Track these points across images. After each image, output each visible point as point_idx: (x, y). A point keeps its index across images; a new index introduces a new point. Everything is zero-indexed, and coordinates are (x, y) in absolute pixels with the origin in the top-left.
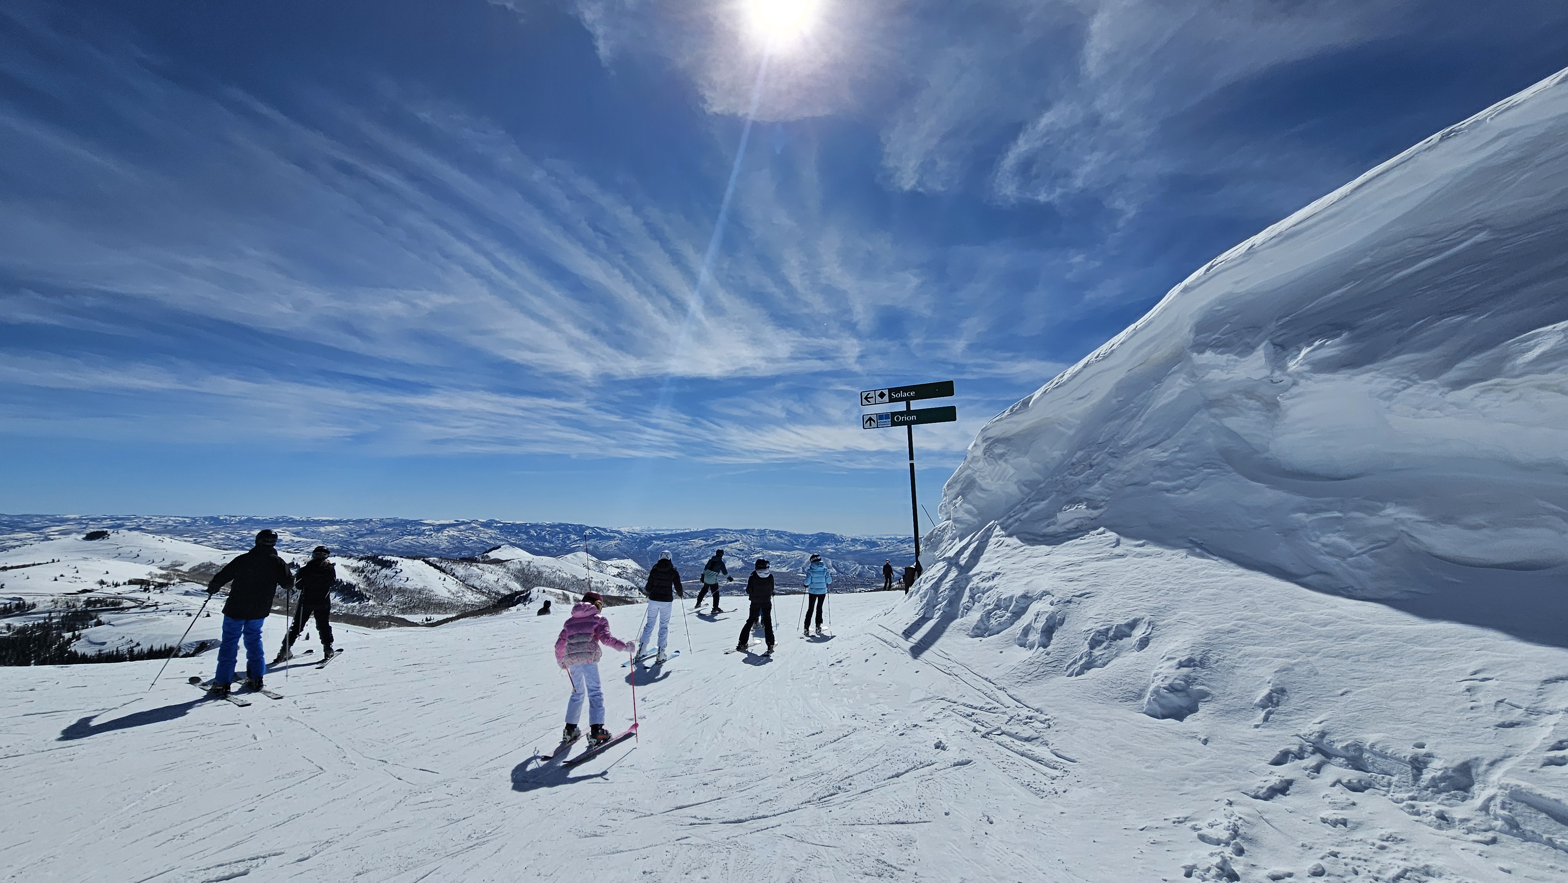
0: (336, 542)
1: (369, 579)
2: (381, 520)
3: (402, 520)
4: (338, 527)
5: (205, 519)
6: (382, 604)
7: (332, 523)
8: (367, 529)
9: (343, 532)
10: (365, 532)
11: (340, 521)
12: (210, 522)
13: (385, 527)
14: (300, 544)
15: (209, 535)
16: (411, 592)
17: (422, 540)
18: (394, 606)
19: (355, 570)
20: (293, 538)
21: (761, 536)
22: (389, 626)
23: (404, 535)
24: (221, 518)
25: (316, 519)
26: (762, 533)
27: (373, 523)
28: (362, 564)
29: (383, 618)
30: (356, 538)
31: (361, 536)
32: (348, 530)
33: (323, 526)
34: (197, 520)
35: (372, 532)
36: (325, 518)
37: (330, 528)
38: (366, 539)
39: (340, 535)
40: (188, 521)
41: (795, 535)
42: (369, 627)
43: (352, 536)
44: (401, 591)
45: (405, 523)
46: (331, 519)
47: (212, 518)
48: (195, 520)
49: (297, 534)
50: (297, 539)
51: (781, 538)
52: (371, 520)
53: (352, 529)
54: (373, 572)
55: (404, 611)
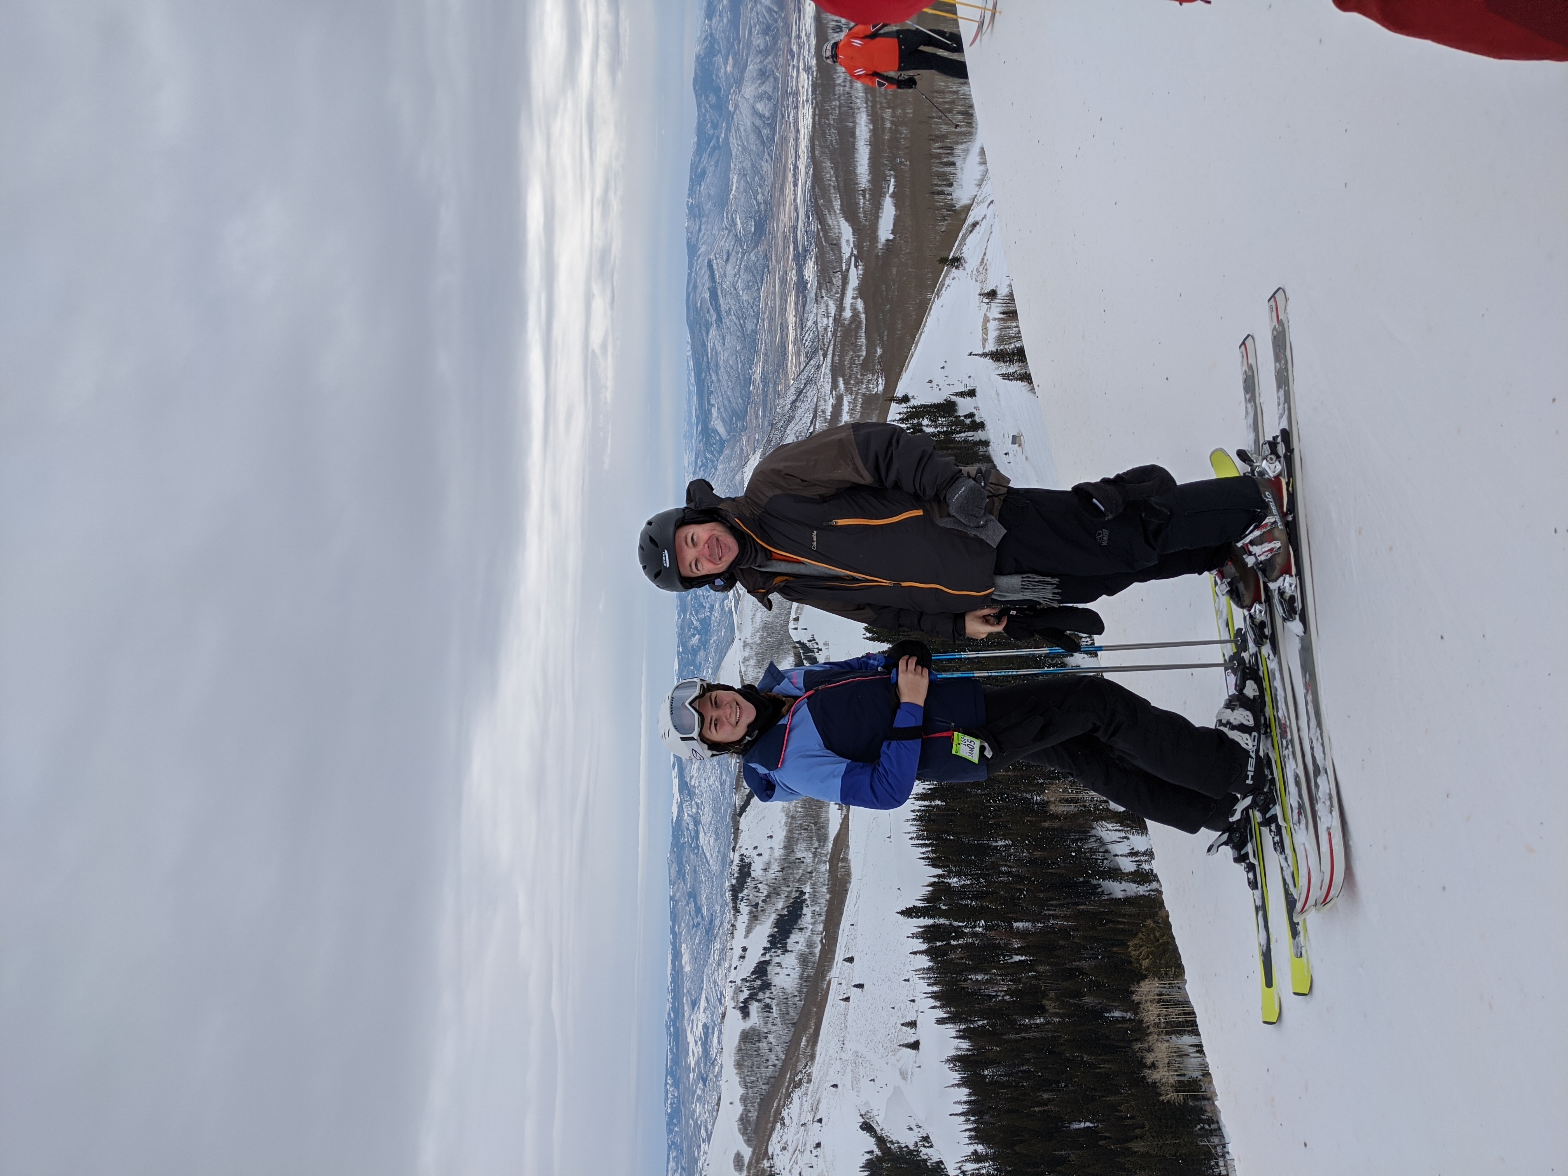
0: (708, 946)
1: (768, 896)
2: (672, 883)
3: (672, 851)
4: (684, 946)
5: (670, 1131)
6: (811, 873)
7: (677, 955)
8: (688, 904)
9: (693, 938)
10: (693, 905)
11: (674, 944)
12: (675, 1125)
13: (684, 877)
14: (710, 997)
15: (696, 1123)
16: (790, 831)
17: (706, 817)
18: (815, 855)
19: (754, 918)
20: (702, 1010)
21: (701, 215)
22: (845, 860)
23: (697, 847)
24: (669, 1111)
25: (670, 980)
26: (695, 212)
27: (678, 895)
28: (744, 909)
29: (833, 871)
30: (703, 918)
31: (698, 910)
32: (689, 932)
33: (682, 967)
34: (673, 1143)
35: (693, 895)
36: (670, 966)
37: (686, 958)
38: (704, 902)
39: (697, 941)
40: (673, 1154)
41: (699, 144)
42: (847, 891)
43: (699, 924)
44: (789, 845)
45: (677, 846)
46: (670, 957)
47: (670, 1124)
48: (672, 1145)
49: (694, 1004)
50: (703, 1003)
51: (704, 172)
52: (672, 898)
53: (688, 925)
54: (757, 890)
55: (823, 839)
